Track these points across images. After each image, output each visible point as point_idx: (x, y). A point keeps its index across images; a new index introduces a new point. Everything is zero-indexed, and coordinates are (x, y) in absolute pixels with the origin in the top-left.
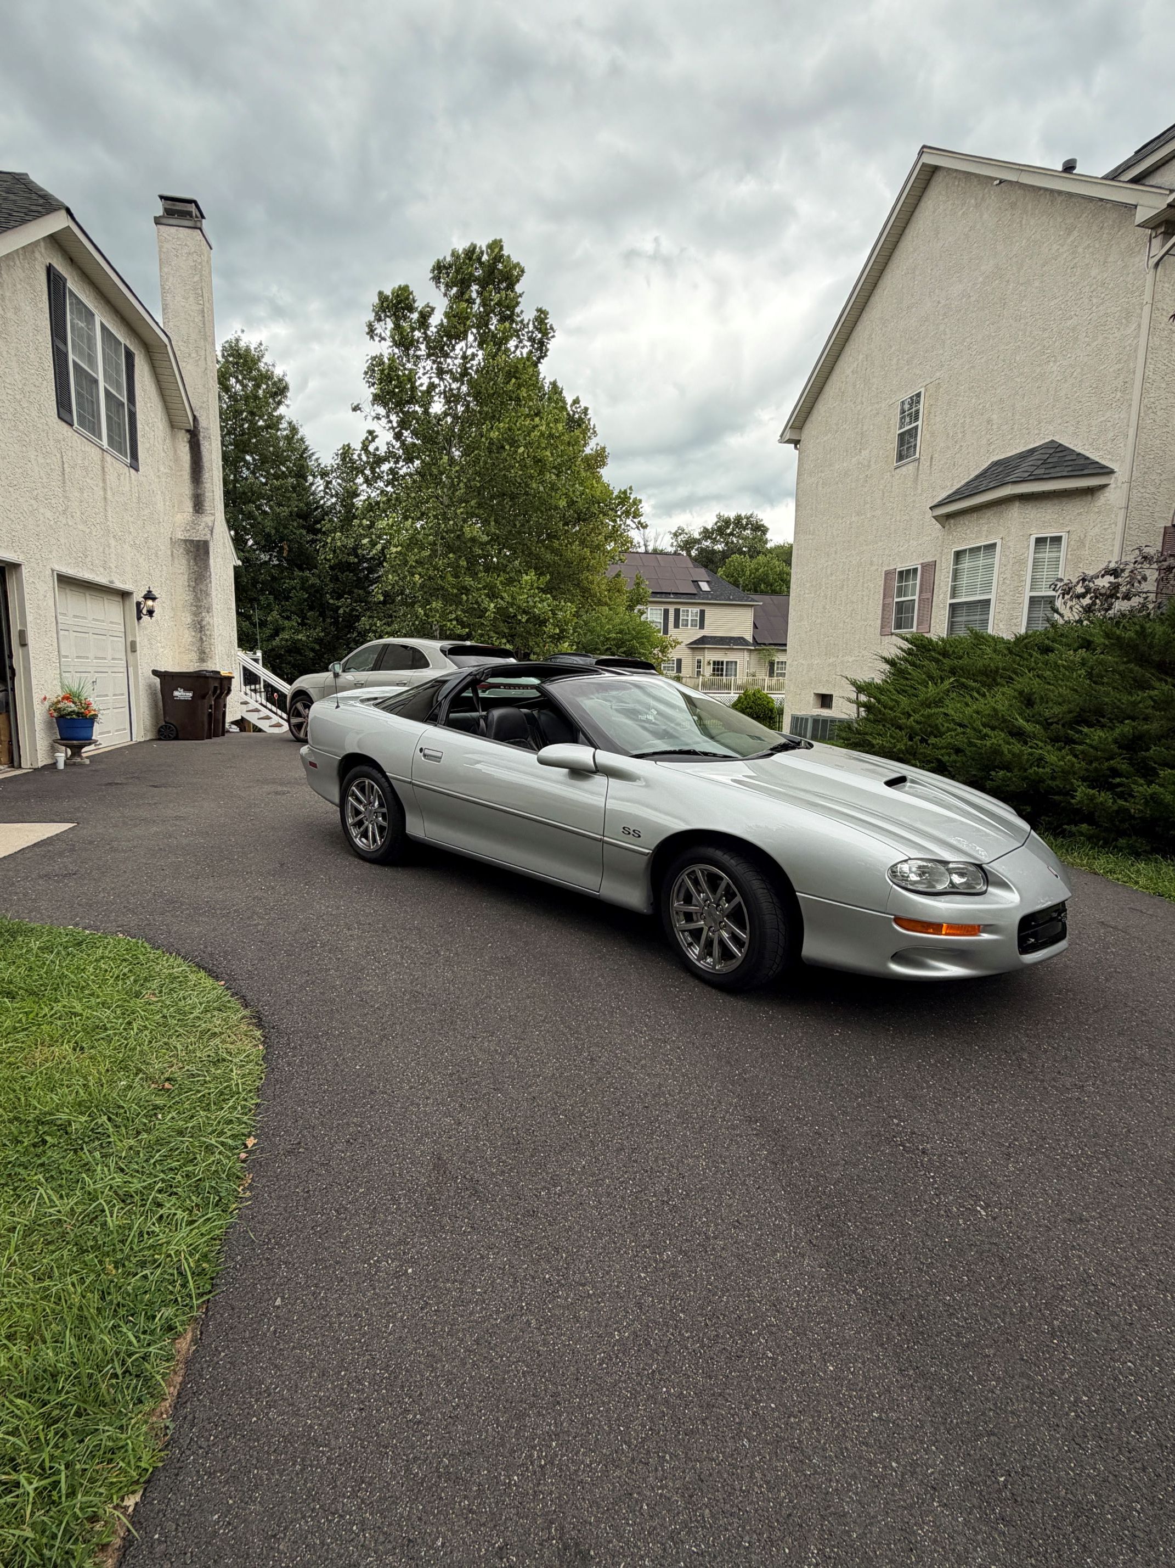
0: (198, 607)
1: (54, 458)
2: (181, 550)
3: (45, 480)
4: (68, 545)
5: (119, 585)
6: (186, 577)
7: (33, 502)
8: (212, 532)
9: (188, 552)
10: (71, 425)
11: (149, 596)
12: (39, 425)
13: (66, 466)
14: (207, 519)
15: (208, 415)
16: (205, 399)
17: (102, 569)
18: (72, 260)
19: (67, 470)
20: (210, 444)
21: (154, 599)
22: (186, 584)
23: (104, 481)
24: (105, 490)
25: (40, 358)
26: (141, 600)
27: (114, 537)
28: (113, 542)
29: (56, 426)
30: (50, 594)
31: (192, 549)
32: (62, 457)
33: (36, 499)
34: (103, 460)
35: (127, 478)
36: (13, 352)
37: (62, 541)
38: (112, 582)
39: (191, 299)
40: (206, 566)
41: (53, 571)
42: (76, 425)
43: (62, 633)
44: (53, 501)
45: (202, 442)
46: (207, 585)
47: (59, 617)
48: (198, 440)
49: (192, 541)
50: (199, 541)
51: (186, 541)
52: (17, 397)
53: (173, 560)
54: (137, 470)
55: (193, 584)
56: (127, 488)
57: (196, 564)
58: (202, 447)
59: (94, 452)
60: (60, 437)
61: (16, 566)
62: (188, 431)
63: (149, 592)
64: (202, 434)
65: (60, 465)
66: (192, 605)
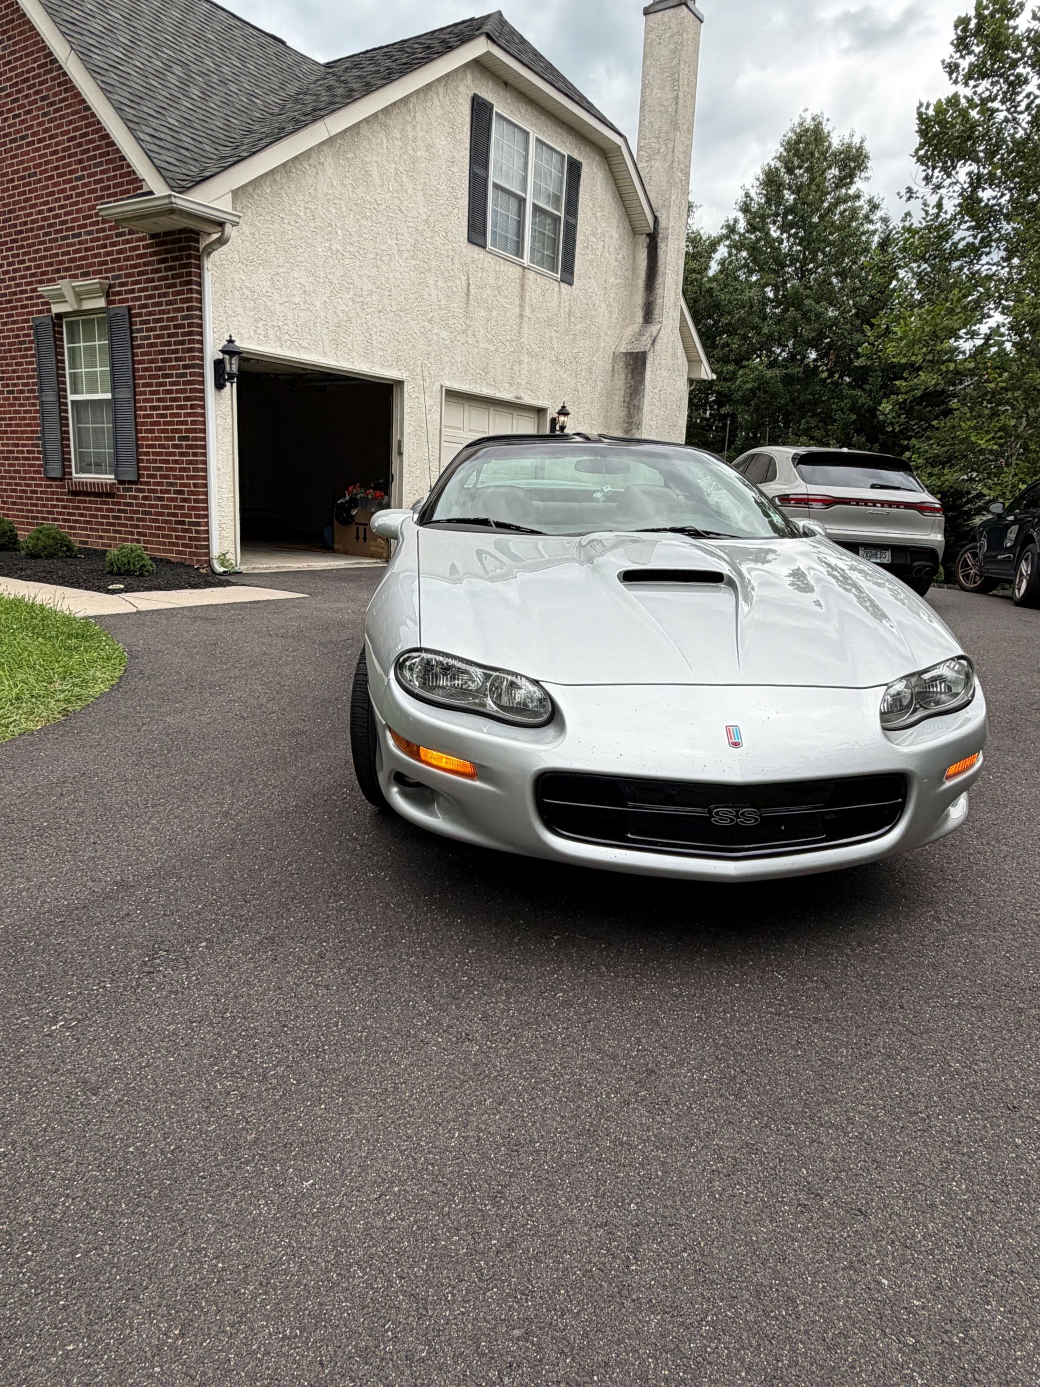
0: (630, 424)
1: (458, 282)
2: (622, 364)
3: (443, 302)
4: (465, 363)
5: (528, 400)
6: (623, 392)
7: (426, 324)
8: (654, 341)
9: (627, 365)
10: (484, 247)
11: (563, 412)
12: (444, 252)
13: (472, 287)
14: (653, 329)
15: (668, 214)
16: (667, 196)
17: (507, 386)
18: (506, 84)
19: (472, 290)
20: (667, 246)
21: (566, 414)
22: (622, 399)
23: (522, 298)
24: (521, 306)
25: (452, 188)
26: (556, 415)
27: (529, 353)
28: (526, 358)
29: (465, 250)
30: (437, 408)
31: (631, 362)
32: (468, 279)
33: (430, 321)
34: (523, 278)
35: (556, 295)
36: (420, 187)
37: (458, 358)
38: (520, 398)
39: (667, 88)
40: (642, 380)
41: (442, 386)
42: (489, 246)
43: (444, 444)
44: (451, 322)
45: (659, 244)
46: (640, 399)
47: (443, 429)
48: (656, 243)
49: (632, 353)
50: (638, 353)
51: (626, 354)
52: (420, 228)
53: (613, 376)
54: (571, 284)
55: (627, 399)
56: (555, 303)
57: (633, 378)
58: (659, 250)
59: (514, 272)
60: (468, 260)
61: (401, 383)
62: (648, 235)
63: (564, 407)
64: (660, 236)
65: (465, 285)
66: (624, 421)
